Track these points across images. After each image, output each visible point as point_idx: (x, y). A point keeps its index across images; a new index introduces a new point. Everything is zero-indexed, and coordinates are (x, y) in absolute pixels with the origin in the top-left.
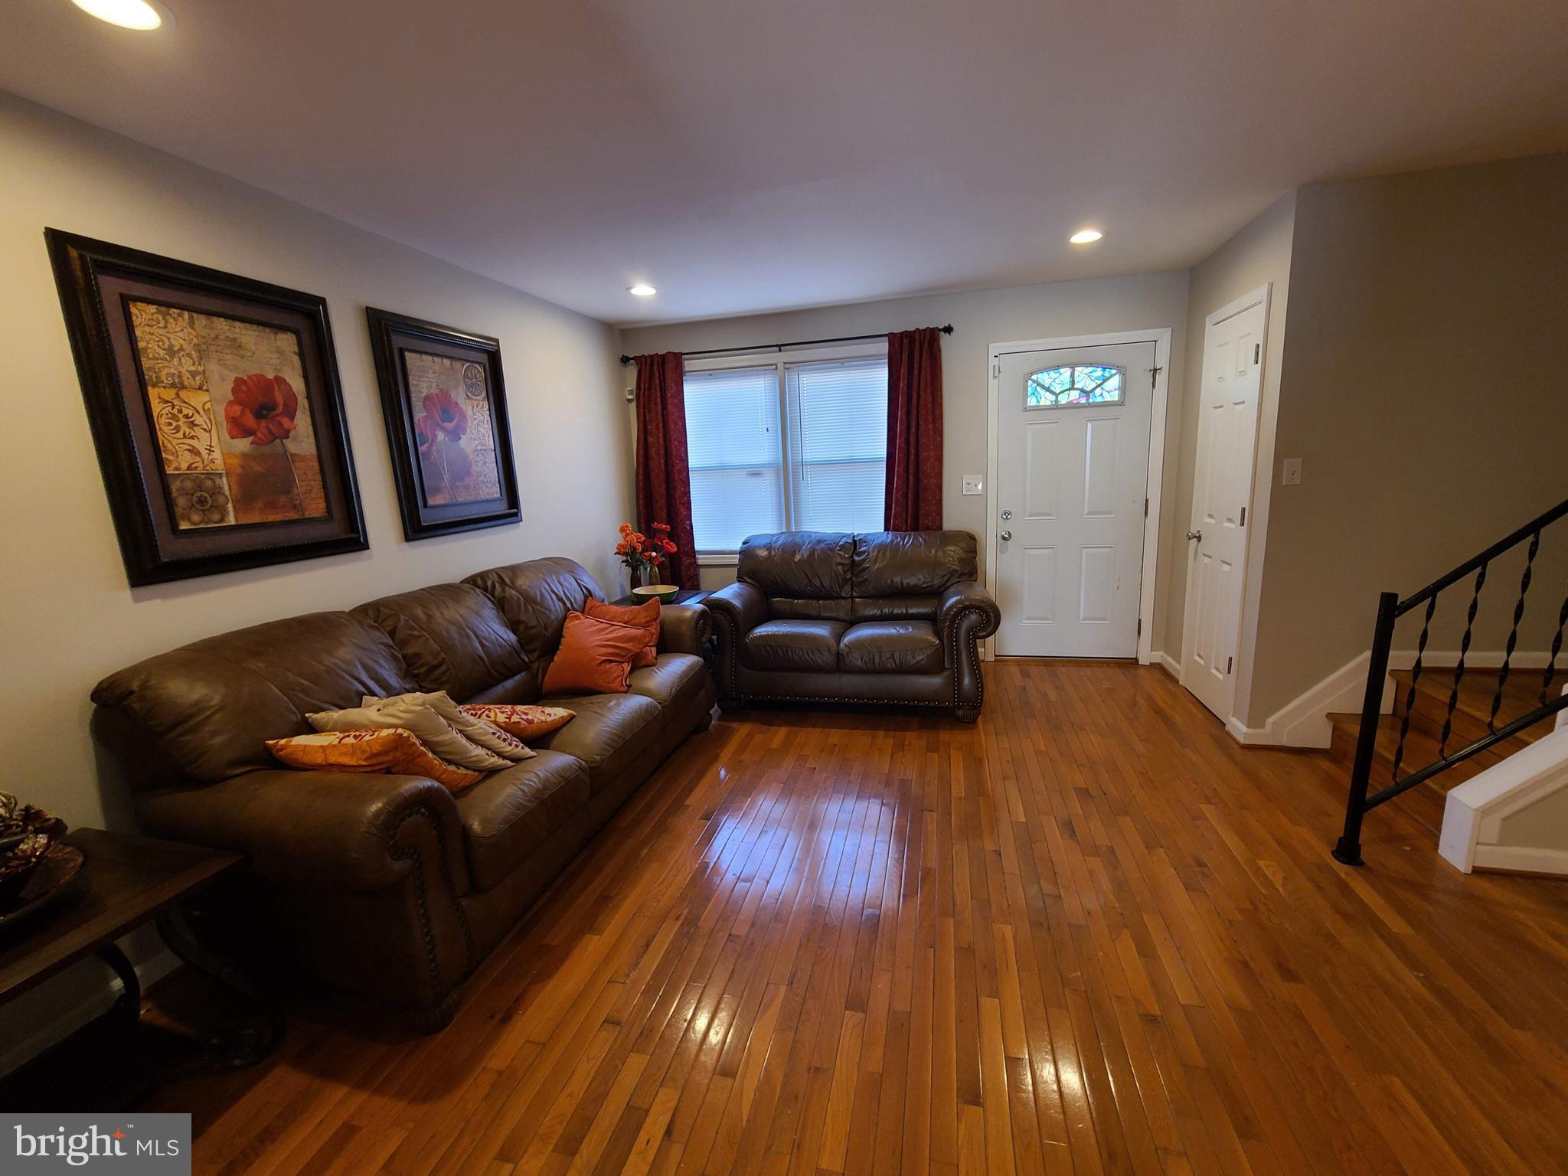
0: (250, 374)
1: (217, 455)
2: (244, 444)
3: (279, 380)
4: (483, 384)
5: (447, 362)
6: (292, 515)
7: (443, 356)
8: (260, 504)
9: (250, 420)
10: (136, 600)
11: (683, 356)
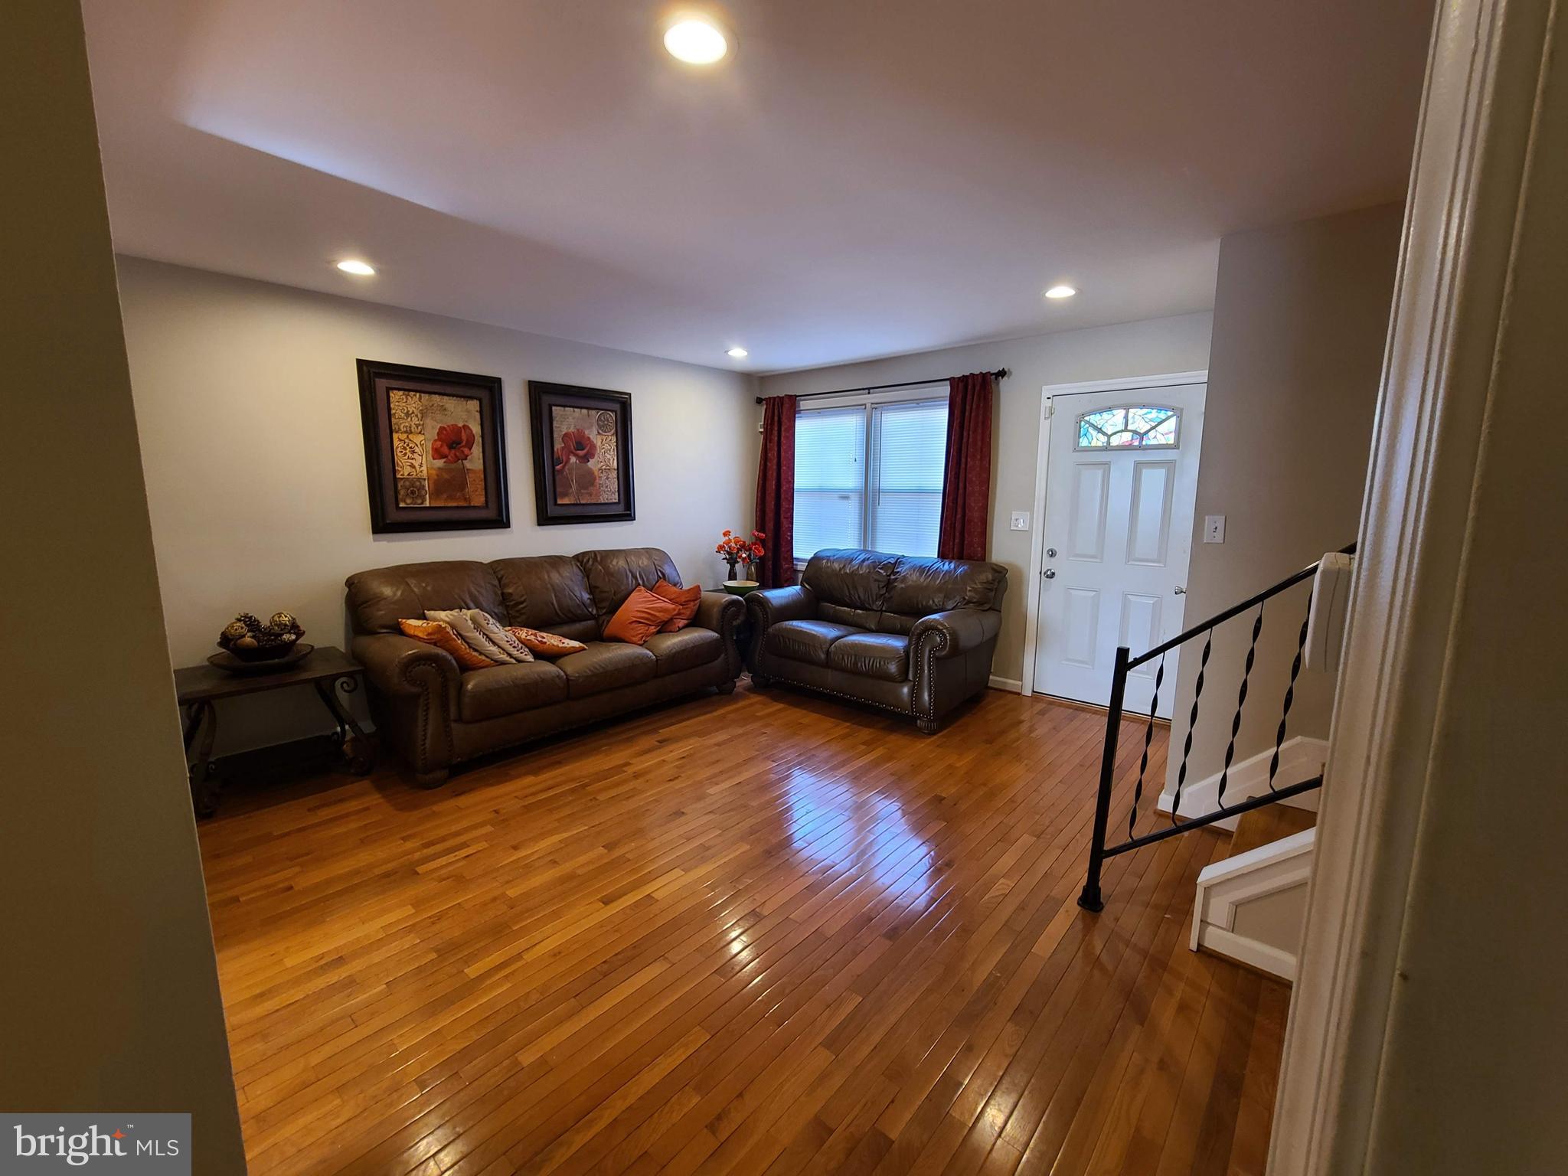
0: (449, 424)
1: (424, 468)
2: (440, 463)
3: (465, 427)
4: (613, 425)
5: (584, 411)
6: (462, 504)
7: (581, 408)
8: (445, 496)
9: (445, 450)
10: (374, 541)
11: (798, 398)
